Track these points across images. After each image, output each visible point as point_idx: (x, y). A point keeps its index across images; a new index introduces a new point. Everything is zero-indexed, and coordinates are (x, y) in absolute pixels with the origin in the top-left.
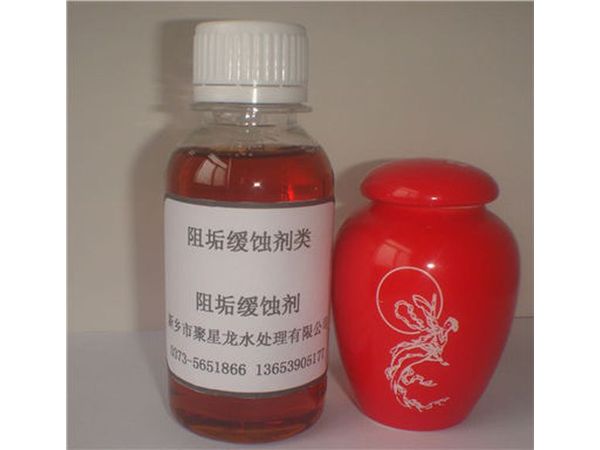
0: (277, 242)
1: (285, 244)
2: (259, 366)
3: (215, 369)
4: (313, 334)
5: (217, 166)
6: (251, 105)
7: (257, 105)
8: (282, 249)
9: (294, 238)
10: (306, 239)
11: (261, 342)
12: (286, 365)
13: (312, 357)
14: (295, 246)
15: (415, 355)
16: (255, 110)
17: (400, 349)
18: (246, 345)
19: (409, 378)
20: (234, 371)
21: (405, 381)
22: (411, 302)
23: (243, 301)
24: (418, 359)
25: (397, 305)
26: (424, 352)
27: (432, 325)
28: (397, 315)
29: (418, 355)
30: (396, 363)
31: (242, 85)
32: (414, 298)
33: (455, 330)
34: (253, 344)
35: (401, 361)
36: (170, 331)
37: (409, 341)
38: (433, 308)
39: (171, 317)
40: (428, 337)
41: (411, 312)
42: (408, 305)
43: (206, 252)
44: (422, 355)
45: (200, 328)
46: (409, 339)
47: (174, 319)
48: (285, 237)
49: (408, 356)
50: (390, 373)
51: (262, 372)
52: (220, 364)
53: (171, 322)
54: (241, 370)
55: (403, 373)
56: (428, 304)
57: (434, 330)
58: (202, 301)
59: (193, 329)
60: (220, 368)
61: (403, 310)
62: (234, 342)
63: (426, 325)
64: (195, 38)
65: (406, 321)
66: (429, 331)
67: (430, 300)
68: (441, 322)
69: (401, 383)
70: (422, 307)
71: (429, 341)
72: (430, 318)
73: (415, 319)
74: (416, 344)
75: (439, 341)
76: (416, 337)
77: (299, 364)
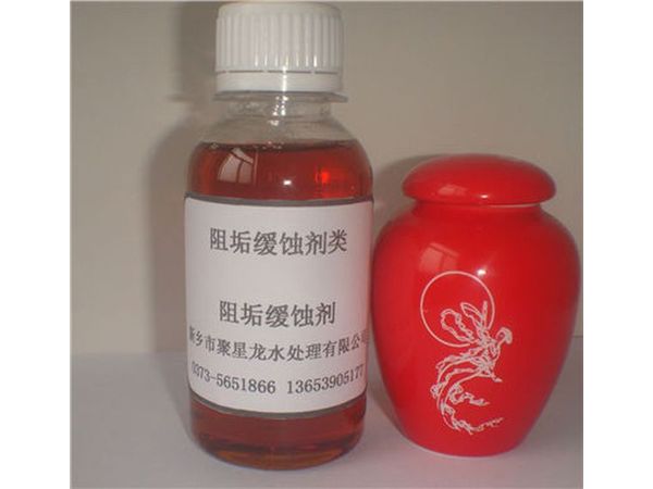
0: (310, 244)
1: (318, 246)
2: (290, 383)
3: (241, 387)
4: (350, 347)
5: (243, 160)
6: (280, 93)
7: (287, 93)
8: (315, 253)
9: (329, 240)
10: (341, 241)
11: (293, 356)
12: (320, 382)
13: (349, 374)
14: (329, 249)
15: (463, 370)
16: (285, 99)
17: (447, 363)
18: (276, 360)
19: (457, 396)
20: (262, 389)
21: (453, 400)
22: (459, 311)
23: (272, 311)
24: (468, 374)
25: (443, 314)
26: (474, 367)
27: (483, 337)
28: (444, 325)
29: (468, 370)
30: (443, 379)
31: (270, 72)
32: (463, 306)
33: (509, 342)
34: (283, 358)
35: (448, 377)
36: (191, 346)
37: (458, 355)
38: (483, 317)
39: (192, 329)
40: (479, 349)
41: (459, 322)
42: (456, 315)
43: (231, 257)
44: (472, 371)
45: (224, 341)
46: (457, 352)
47: (195, 332)
48: (318, 239)
49: (456, 371)
50: (436, 390)
51: (293, 390)
52: (247, 382)
53: (192, 335)
54: (269, 387)
55: (450, 391)
56: (478, 313)
57: (485, 342)
58: (226, 310)
59: (217, 343)
60: (247, 385)
61: (450, 320)
62: (262, 357)
63: (476, 336)
64: (218, 21)
65: (454, 333)
66: (479, 343)
67: (480, 308)
68: (493, 333)
69: (449, 403)
70: (471, 316)
71: (479, 354)
72: (481, 329)
73: (463, 329)
74: (465, 357)
75: (490, 355)
76: (465, 350)
77: (335, 381)
